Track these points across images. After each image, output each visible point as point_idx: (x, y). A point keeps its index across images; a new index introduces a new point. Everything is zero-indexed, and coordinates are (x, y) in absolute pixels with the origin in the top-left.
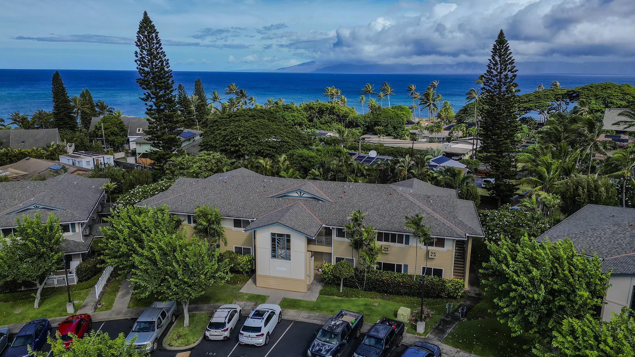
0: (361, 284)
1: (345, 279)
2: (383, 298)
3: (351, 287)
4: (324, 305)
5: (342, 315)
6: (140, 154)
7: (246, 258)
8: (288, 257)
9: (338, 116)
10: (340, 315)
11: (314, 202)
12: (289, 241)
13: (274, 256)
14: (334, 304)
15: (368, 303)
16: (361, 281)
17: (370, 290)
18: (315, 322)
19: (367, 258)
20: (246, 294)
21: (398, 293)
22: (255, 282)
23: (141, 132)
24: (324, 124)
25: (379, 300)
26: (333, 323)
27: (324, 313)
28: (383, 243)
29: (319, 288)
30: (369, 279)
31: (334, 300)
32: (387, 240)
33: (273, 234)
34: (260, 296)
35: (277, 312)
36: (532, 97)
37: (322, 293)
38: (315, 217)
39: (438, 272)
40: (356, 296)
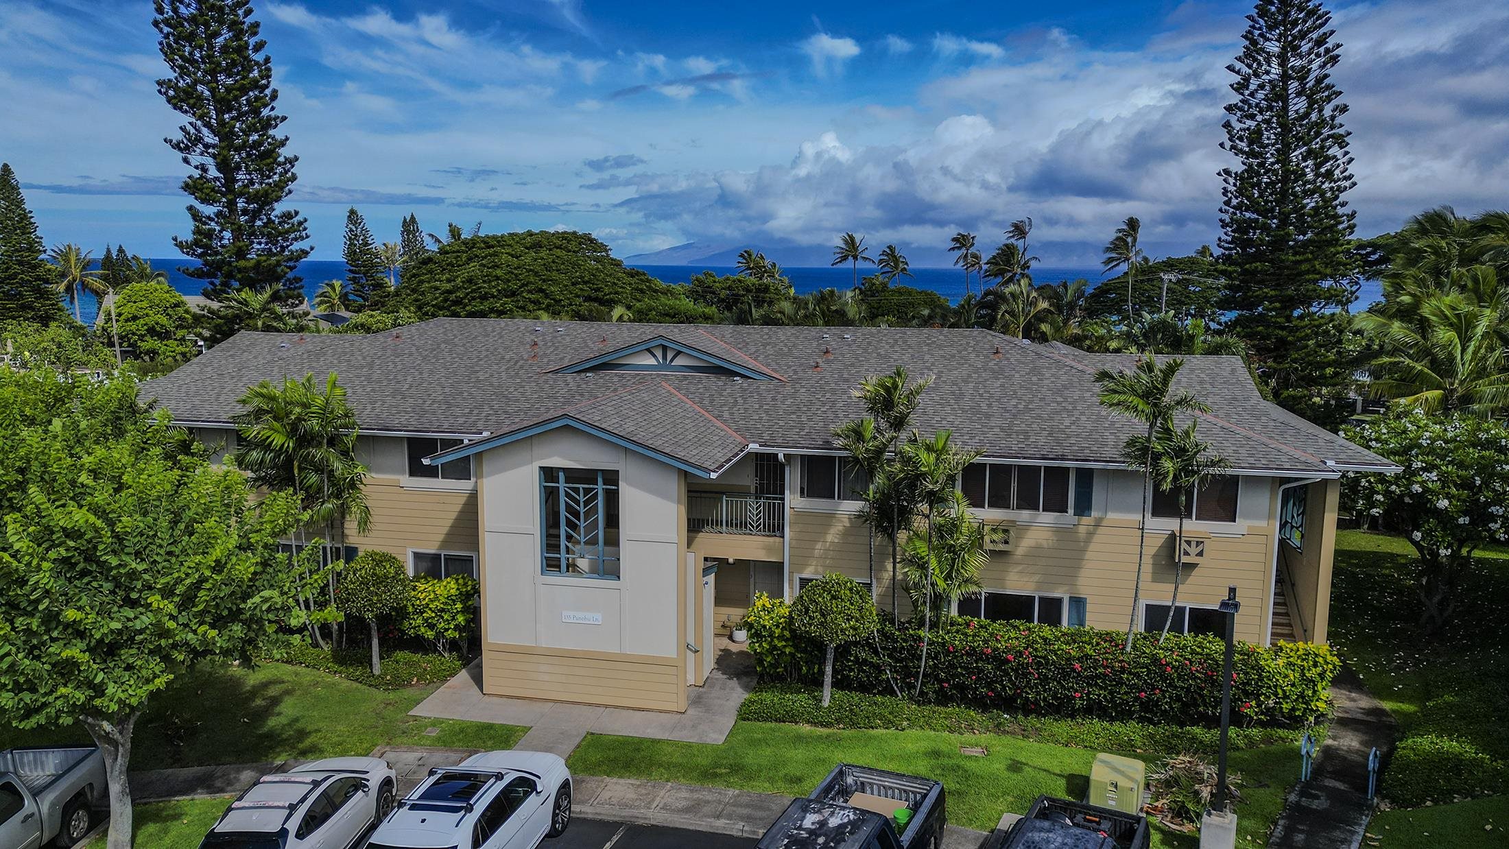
0: (907, 674)
1: (843, 651)
2: (998, 728)
3: (864, 688)
4: (751, 758)
5: (845, 793)
7: (448, 587)
8: (609, 569)
10: (836, 789)
11: (714, 382)
12: (612, 499)
13: (551, 565)
14: (799, 754)
15: (944, 748)
16: (905, 659)
17: (943, 699)
18: (720, 825)
19: (933, 563)
20: (436, 722)
21: (1061, 708)
22: (478, 680)
25: (985, 738)
26: (810, 820)
27: (762, 787)
28: (989, 514)
29: (736, 695)
31: (799, 739)
32: (999, 501)
33: (549, 474)
34: (490, 727)
35: (549, 783)
37: (746, 714)
38: (718, 424)
40: (888, 724)
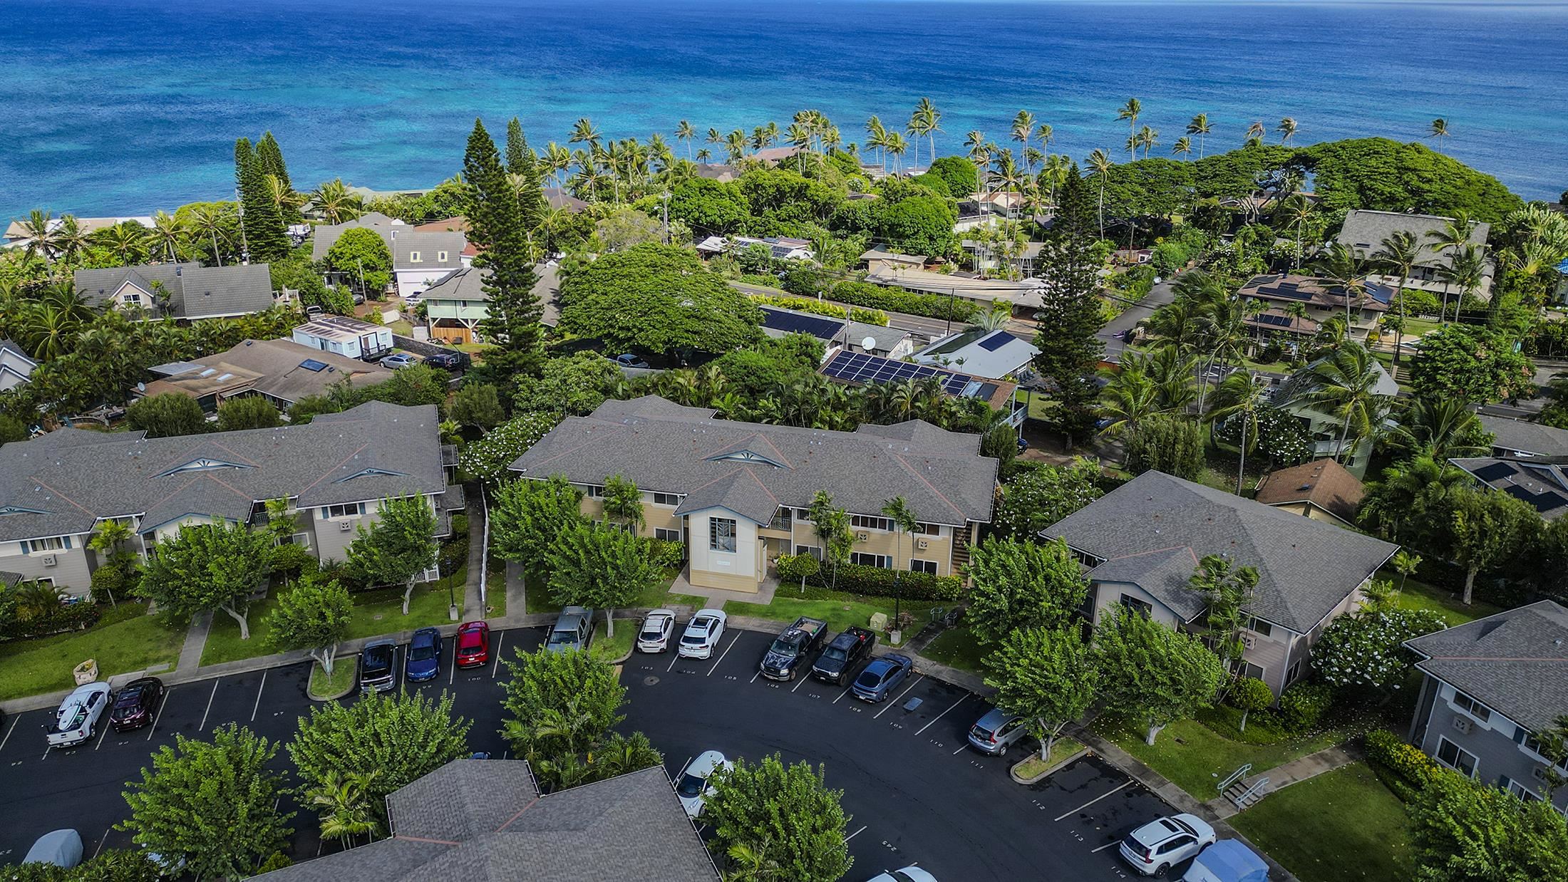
0: (830, 582)
1: (808, 578)
2: (857, 600)
3: (816, 585)
4: (779, 610)
5: (802, 623)
6: (434, 320)
7: (674, 546)
8: (732, 549)
9: (815, 202)
10: (801, 623)
11: (767, 468)
12: (734, 528)
13: (714, 546)
14: (792, 609)
15: (837, 607)
16: (829, 578)
17: (841, 590)
18: (768, 631)
19: (837, 550)
20: (678, 595)
21: (877, 594)
22: (687, 577)
23: (418, 260)
24: (784, 220)
25: (852, 603)
26: (790, 633)
27: (780, 620)
28: (860, 528)
29: (774, 586)
30: (839, 576)
31: (794, 604)
32: (864, 524)
33: (713, 519)
34: (696, 597)
35: (722, 621)
36: (1222, 168)
37: (777, 594)
38: (769, 493)
39: (931, 567)
40: (822, 598)
